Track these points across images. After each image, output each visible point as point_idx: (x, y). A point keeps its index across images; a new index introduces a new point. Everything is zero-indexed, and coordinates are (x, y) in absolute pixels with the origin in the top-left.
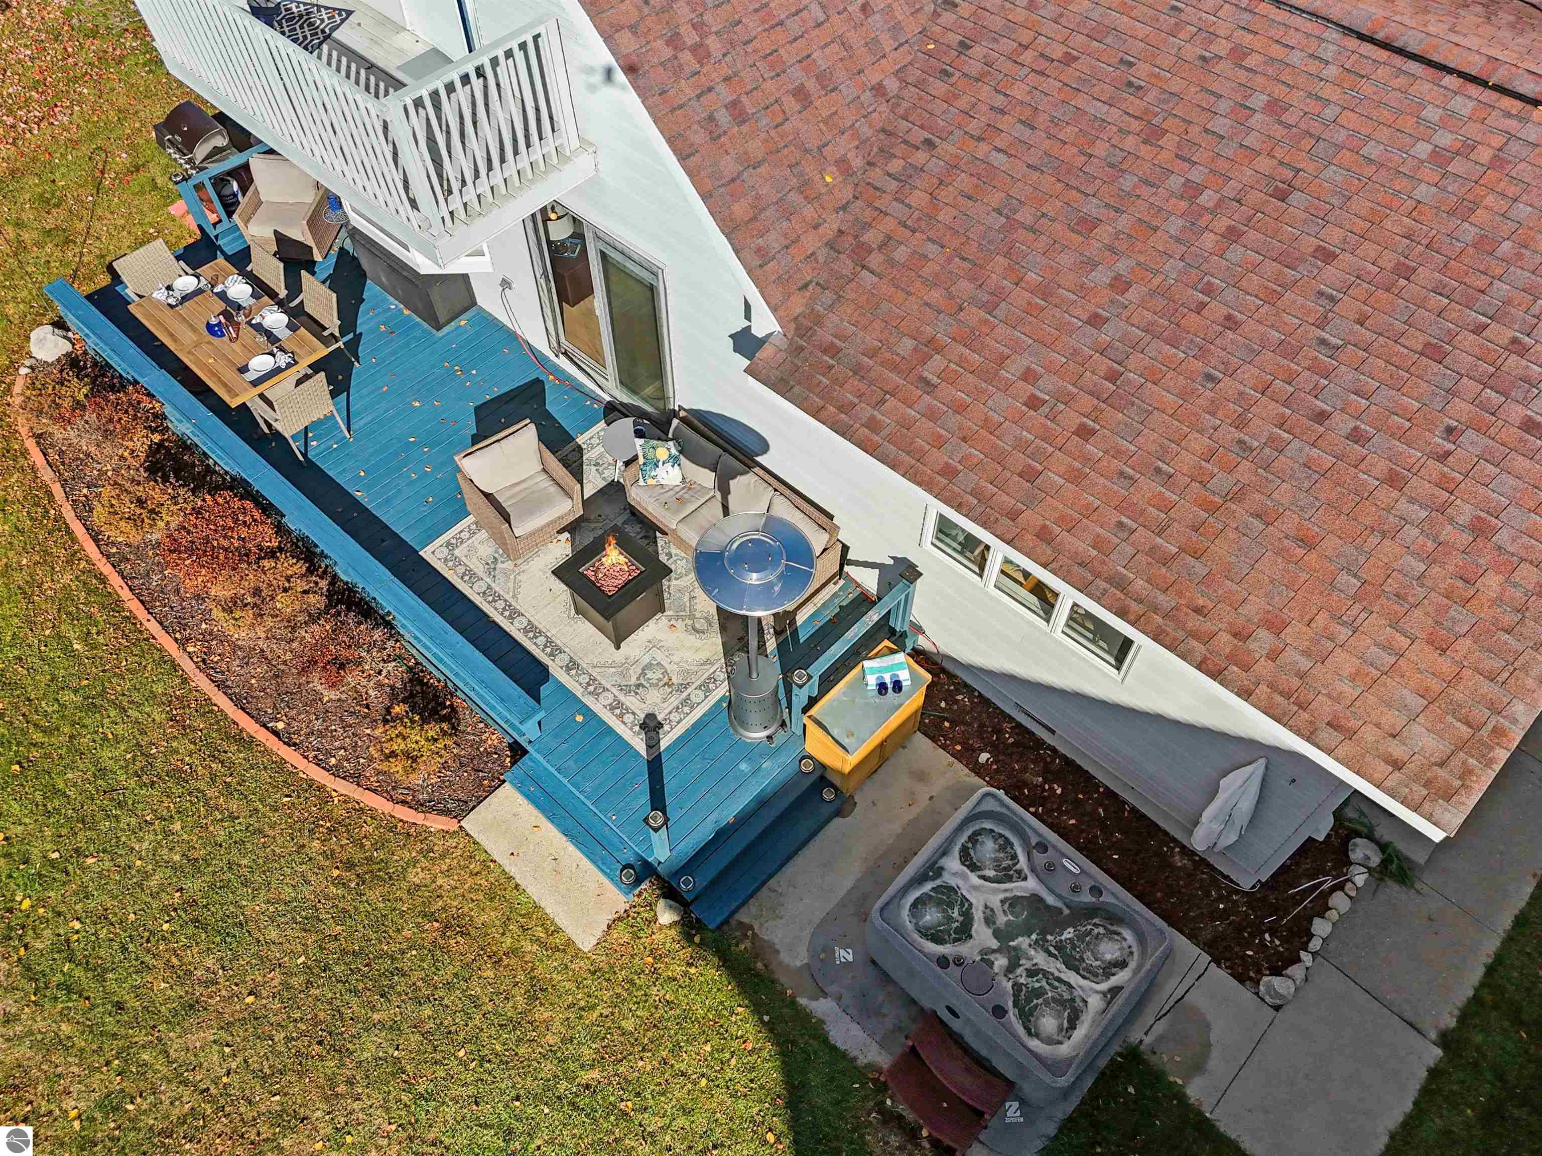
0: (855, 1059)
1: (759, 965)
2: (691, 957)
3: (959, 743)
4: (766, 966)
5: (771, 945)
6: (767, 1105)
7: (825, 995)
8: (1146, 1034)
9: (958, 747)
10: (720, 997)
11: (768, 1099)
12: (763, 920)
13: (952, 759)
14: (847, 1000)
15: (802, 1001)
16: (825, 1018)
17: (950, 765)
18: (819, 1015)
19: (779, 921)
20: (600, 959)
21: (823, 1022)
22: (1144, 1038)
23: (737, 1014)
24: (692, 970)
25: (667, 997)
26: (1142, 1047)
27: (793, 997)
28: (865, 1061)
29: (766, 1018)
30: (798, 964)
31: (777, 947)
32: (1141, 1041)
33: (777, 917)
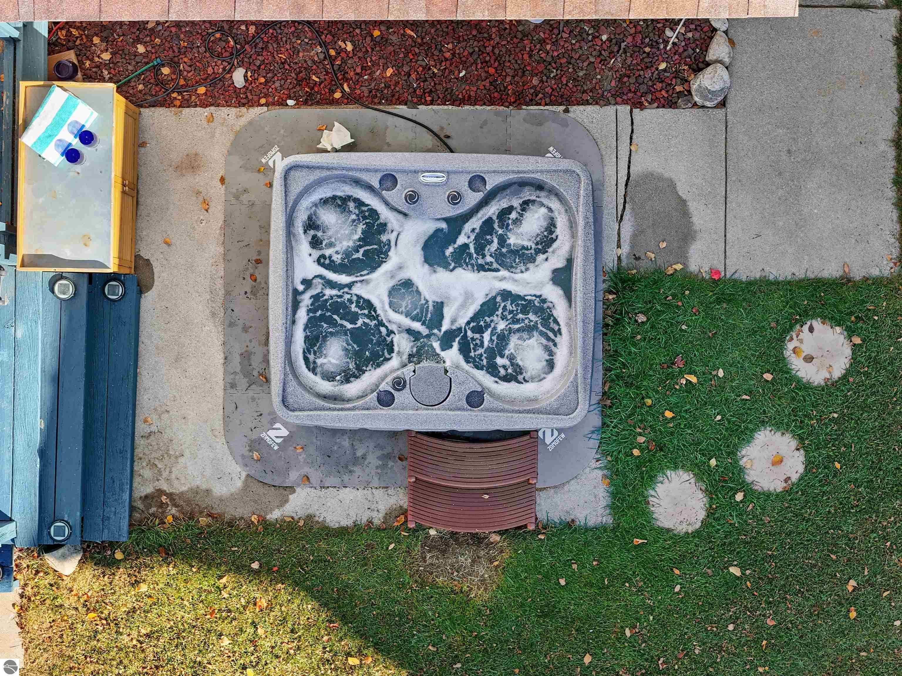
0: (370, 522)
1: (203, 521)
2: (129, 575)
3: (199, 83)
4: (209, 515)
5: (196, 491)
6: (326, 638)
7: (291, 489)
8: (619, 246)
9: (202, 90)
10: (194, 585)
11: (322, 632)
12: (165, 474)
13: (206, 112)
14: (315, 476)
15: (275, 515)
16: (310, 512)
17: (211, 119)
18: (302, 513)
19: (181, 460)
20: (42, 660)
21: (310, 517)
22: (620, 251)
23: (225, 587)
24: (144, 588)
25: (143, 631)
26: (624, 264)
27: (263, 521)
28: (381, 515)
29: (255, 566)
30: (239, 484)
31: (204, 487)
32: (619, 258)
33: (176, 457)
